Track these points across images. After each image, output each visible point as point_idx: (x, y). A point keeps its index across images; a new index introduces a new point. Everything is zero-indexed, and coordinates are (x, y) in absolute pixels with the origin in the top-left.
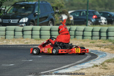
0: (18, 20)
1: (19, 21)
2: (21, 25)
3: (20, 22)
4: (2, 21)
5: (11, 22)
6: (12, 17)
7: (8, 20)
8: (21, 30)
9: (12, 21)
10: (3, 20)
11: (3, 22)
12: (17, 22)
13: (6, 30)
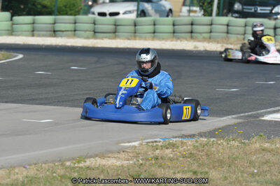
0: (270, 8)
1: (272, 10)
2: (275, 17)
3: (273, 12)
4: (243, 9)
5: (259, 11)
6: (260, 2)
7: (253, 8)
8: (273, 26)
9: (261, 10)
10: (245, 7)
11: (245, 10)
12: (268, 12)
13: (246, 26)
